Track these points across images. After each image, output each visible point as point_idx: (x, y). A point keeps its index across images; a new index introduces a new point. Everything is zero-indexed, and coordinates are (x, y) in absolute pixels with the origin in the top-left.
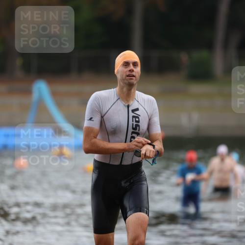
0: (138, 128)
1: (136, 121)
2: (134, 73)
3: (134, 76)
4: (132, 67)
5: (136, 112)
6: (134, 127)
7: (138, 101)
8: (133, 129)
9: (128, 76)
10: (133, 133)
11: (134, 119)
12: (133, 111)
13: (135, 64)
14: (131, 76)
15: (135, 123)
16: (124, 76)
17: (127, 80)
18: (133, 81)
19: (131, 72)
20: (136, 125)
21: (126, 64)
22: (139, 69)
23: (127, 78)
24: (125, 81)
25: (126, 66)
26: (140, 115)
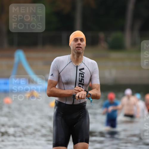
0: (83, 81)
1: (82, 77)
2: (81, 46)
3: (81, 48)
4: (79, 42)
6: (80, 80)
7: (84, 64)
8: (80, 81)
9: (77, 48)
10: (79, 84)
11: (80, 75)
12: (80, 70)
13: (82, 40)
14: (79, 47)
16: (75, 48)
17: (76, 50)
18: (80, 51)
19: (79, 45)
20: (81, 79)
21: (76, 40)
22: (84, 43)
23: (76, 49)
24: (75, 51)
25: (76, 41)
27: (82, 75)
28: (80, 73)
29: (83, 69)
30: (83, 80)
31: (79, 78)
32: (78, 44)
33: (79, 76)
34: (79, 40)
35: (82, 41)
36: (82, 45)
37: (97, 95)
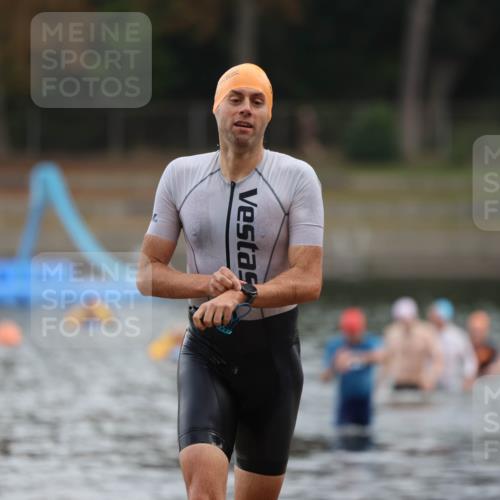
0: (250, 233)
1: (246, 219)
2: (251, 120)
3: (251, 126)
4: (247, 105)
5: (248, 199)
6: (241, 231)
8: (239, 235)
9: (236, 124)
11: (242, 213)
12: (243, 196)
13: (256, 99)
14: (243, 123)
15: (242, 223)
16: (229, 123)
17: (233, 133)
18: (246, 137)
19: (245, 117)
20: (245, 227)
21: (237, 97)
22: (266, 111)
23: (235, 128)
24: (230, 135)
25: (236, 101)
26: (256, 205)
27: (248, 214)
28: (241, 209)
29: (254, 192)
30: (252, 229)
31: (238, 225)
32: (242, 113)
33: (239, 219)
34: (247, 100)
35: (257, 103)
36: (255, 117)
37: (298, 291)
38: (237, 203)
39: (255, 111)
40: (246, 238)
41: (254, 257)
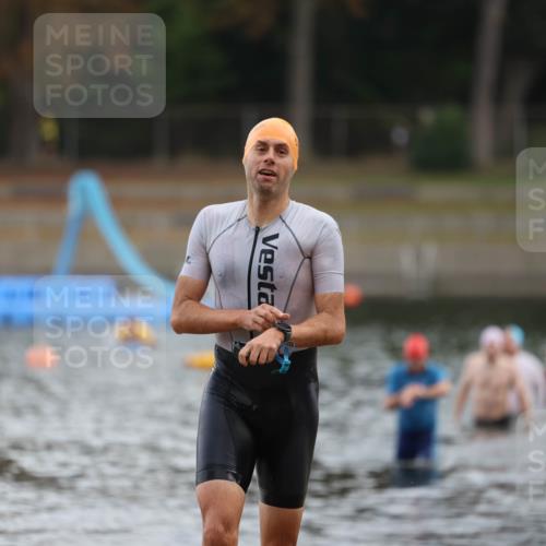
0: (269, 274)
1: (267, 261)
2: (275, 169)
3: (274, 174)
4: (271, 154)
6: (262, 272)
8: (260, 276)
9: (260, 172)
11: (263, 255)
12: (265, 241)
13: (281, 149)
14: (267, 172)
15: (263, 264)
16: (254, 172)
17: (258, 181)
18: (269, 185)
19: (269, 165)
20: (265, 268)
21: (263, 147)
22: (291, 160)
23: (260, 176)
25: (261, 150)
26: (276, 248)
27: (269, 256)
29: (276, 236)
31: (259, 266)
32: (266, 162)
33: (260, 260)
34: (271, 150)
35: (282, 152)
36: (278, 165)
38: (260, 246)
39: (278, 161)
40: (266, 278)
41: (273, 296)
